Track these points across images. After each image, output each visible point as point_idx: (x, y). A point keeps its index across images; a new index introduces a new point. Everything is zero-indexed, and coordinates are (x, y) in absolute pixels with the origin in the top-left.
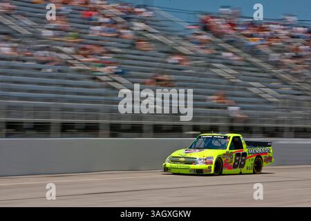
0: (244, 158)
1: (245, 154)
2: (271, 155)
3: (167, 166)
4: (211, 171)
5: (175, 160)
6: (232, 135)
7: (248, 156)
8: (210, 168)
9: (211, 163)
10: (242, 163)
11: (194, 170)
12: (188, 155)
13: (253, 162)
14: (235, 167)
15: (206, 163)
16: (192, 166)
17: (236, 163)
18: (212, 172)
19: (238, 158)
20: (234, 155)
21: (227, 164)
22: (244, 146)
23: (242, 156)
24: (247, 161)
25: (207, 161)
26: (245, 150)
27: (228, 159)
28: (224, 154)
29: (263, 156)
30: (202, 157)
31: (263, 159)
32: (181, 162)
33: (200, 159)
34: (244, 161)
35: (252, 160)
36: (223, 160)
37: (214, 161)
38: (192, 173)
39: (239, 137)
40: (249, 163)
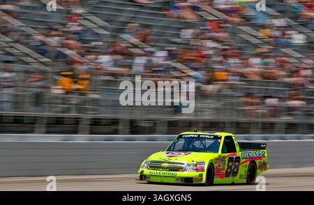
0: (237, 164)
1: (238, 159)
2: (265, 160)
3: (144, 173)
4: (202, 179)
5: (155, 165)
6: (223, 135)
7: (242, 161)
8: (201, 175)
9: (203, 170)
10: (235, 170)
11: (182, 178)
12: (173, 160)
13: (246, 169)
14: (227, 175)
15: (197, 170)
16: (179, 174)
17: (229, 171)
18: (204, 181)
19: (230, 164)
20: (227, 159)
21: (219, 171)
22: (238, 148)
23: (236, 162)
24: (241, 167)
25: (197, 166)
26: (239, 154)
27: (220, 165)
28: (216, 159)
29: (257, 162)
30: (191, 162)
31: (258, 165)
32: (163, 168)
33: (189, 165)
34: (237, 167)
35: (246, 166)
36: (215, 166)
37: (206, 167)
38: (179, 182)
39: (230, 137)
40: (243, 170)
